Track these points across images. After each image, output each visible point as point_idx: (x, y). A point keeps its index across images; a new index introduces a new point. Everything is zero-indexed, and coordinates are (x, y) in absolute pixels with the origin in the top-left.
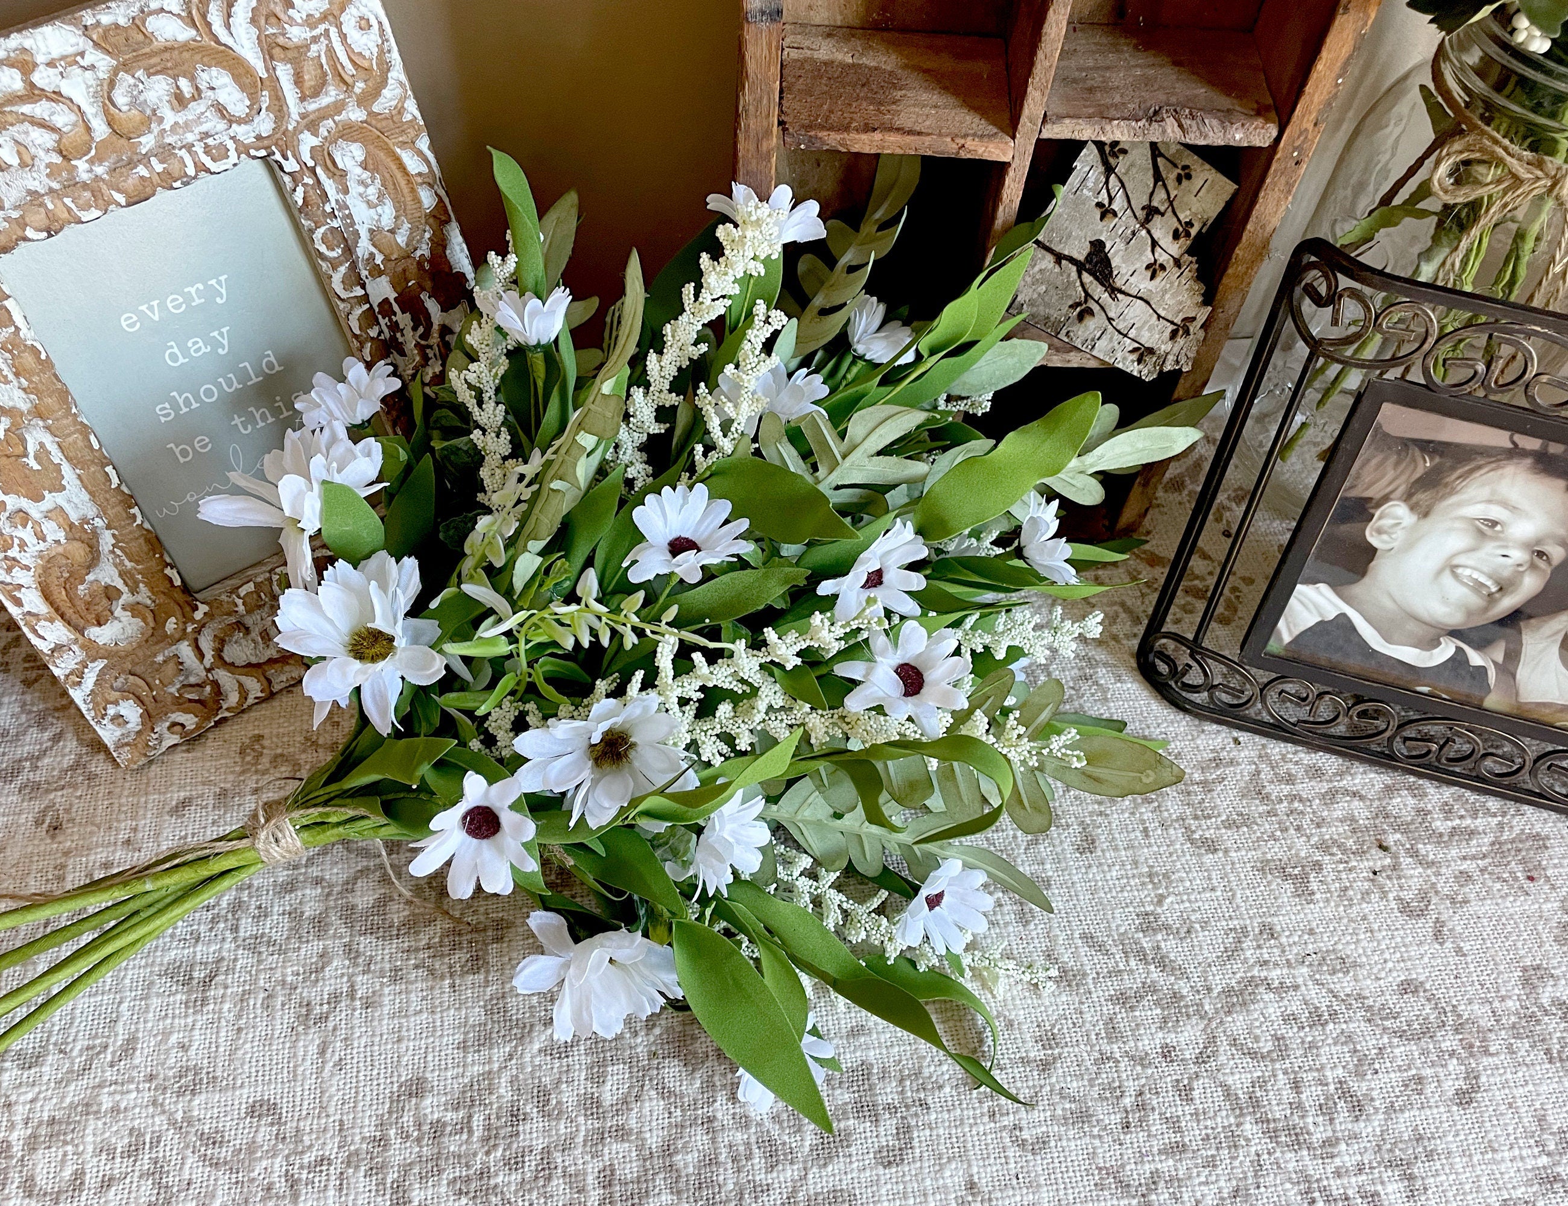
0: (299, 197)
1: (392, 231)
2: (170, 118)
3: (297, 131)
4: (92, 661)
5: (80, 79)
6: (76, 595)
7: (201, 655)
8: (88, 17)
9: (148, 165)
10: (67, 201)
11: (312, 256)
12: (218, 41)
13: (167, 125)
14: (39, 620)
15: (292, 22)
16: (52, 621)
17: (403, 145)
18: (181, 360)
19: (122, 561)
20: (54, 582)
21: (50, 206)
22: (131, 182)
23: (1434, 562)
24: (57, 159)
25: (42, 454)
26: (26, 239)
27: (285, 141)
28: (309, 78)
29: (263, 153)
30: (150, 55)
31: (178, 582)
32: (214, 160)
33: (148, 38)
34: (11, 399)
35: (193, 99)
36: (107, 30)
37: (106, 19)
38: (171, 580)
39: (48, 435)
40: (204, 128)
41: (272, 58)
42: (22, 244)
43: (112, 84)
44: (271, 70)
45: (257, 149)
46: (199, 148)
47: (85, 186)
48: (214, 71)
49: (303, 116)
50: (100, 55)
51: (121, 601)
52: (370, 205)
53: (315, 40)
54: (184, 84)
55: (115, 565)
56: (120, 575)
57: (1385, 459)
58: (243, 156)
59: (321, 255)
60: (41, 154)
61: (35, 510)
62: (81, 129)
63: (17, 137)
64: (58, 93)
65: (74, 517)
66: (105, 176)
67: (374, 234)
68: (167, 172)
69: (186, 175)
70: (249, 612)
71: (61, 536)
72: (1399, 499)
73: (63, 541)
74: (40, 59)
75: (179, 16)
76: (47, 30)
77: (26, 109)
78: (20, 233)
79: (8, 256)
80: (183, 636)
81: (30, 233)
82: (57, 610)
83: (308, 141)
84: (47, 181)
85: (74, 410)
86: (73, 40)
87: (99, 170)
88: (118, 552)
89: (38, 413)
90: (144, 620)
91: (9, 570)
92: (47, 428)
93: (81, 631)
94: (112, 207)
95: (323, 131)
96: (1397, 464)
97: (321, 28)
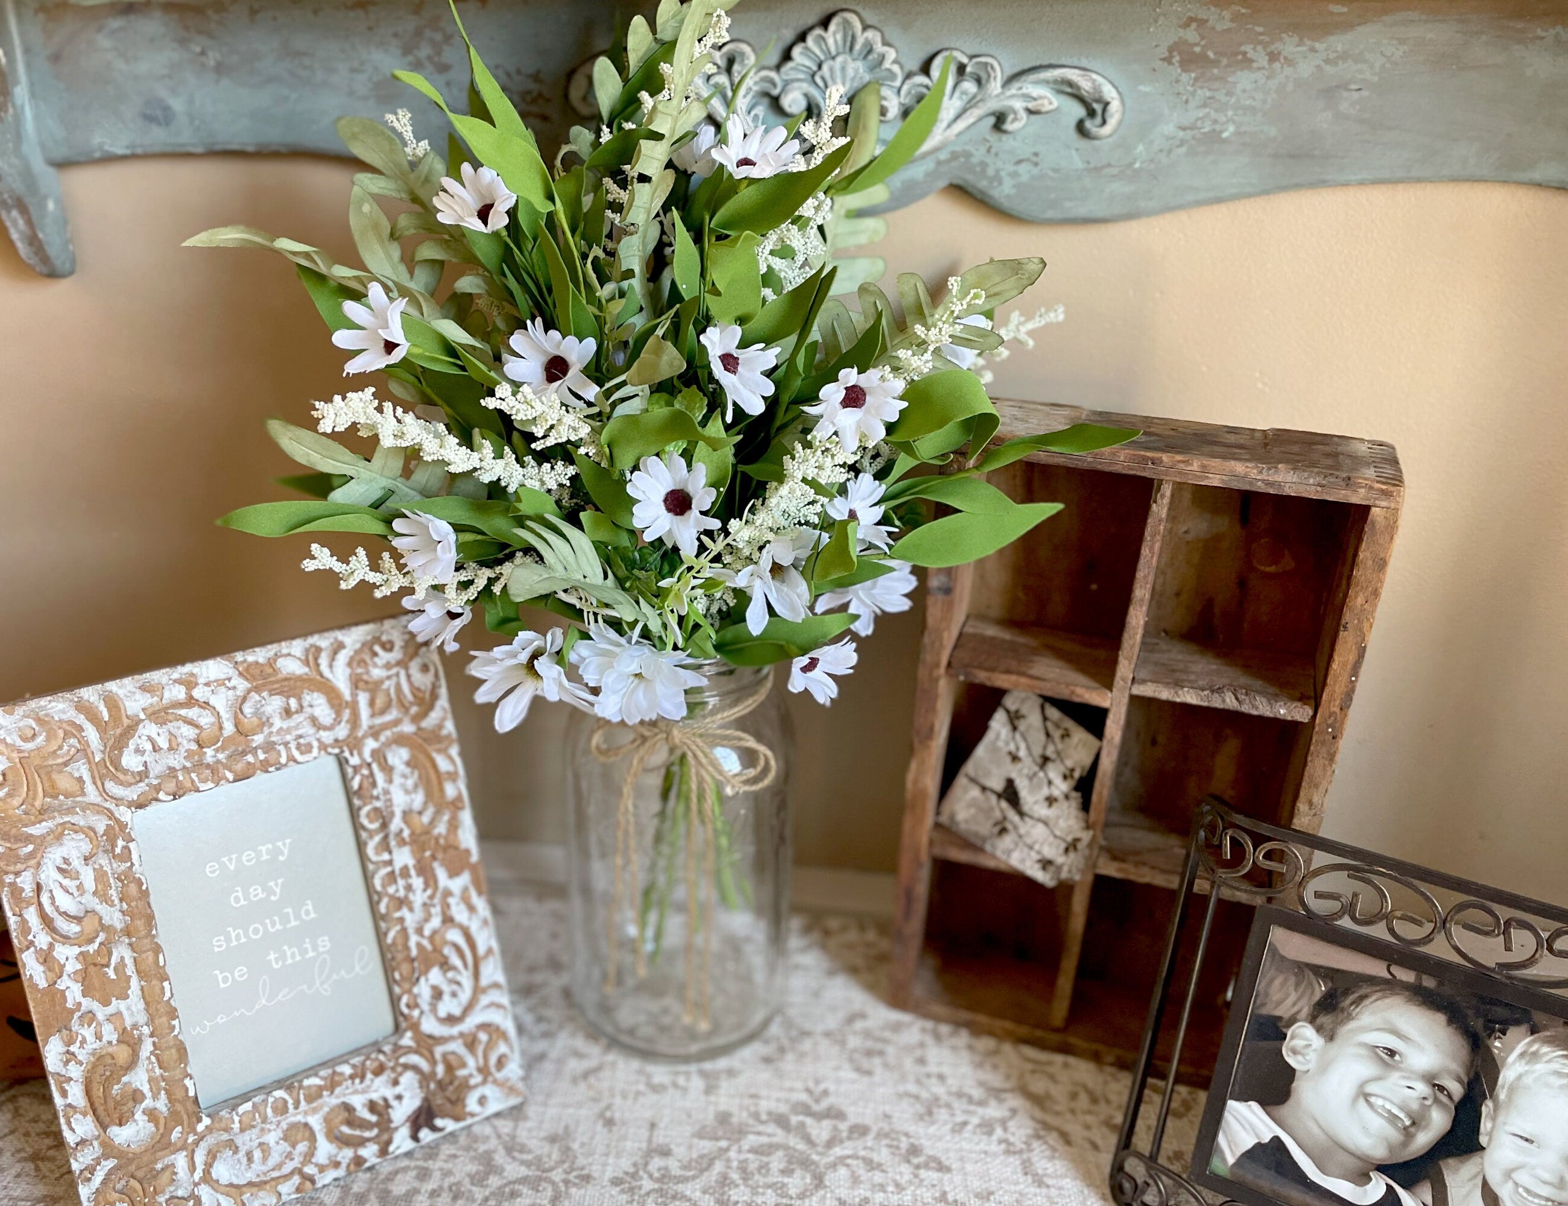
0: (355, 784)
1: (420, 813)
2: (278, 723)
3: (364, 737)
4: (106, 1159)
5: (223, 696)
6: (111, 1094)
7: (192, 1168)
8: (239, 656)
9: (255, 755)
10: (193, 775)
11: (357, 827)
12: (322, 676)
13: (274, 729)
14: (75, 1112)
15: (375, 665)
16: (85, 1115)
17: (439, 751)
18: (242, 902)
19: (153, 1068)
20: (97, 1078)
21: (181, 778)
22: (239, 767)
23: (1348, 1089)
24: (194, 747)
25: (121, 966)
26: (157, 800)
27: (354, 743)
28: (380, 702)
29: (337, 751)
30: (273, 683)
31: (191, 1093)
32: (302, 753)
33: (276, 671)
34: (112, 919)
35: (297, 712)
36: (250, 665)
37: (251, 658)
38: (187, 1090)
39: (129, 951)
40: (300, 732)
41: (357, 688)
42: (154, 802)
43: (244, 699)
44: (354, 695)
45: (333, 747)
46: (293, 746)
47: (208, 766)
48: (315, 695)
49: (371, 727)
50: (241, 680)
51: (143, 1105)
52: (407, 792)
53: (389, 678)
54: (293, 703)
55: (148, 1071)
56: (149, 1081)
57: (1286, 981)
58: (323, 752)
59: (364, 828)
60: (185, 742)
61: (101, 1013)
62: (216, 728)
63: (172, 729)
64: (207, 703)
65: (128, 1023)
66: (224, 761)
67: (406, 814)
68: (266, 760)
69: (279, 763)
70: (242, 1130)
71: (114, 1038)
72: (1305, 1020)
73: (115, 1042)
74: (201, 681)
75: (299, 659)
76: (210, 663)
77: (183, 712)
78: (155, 795)
79: (142, 811)
80: (184, 1147)
81: (162, 796)
82: (92, 1105)
83: (371, 744)
84: (183, 761)
85: (154, 932)
86: (226, 670)
87: (221, 756)
88: (153, 1059)
89: (127, 932)
90: (157, 1126)
91: (66, 1063)
92: (130, 945)
93: (104, 1127)
94: (223, 782)
95: (382, 738)
96: (1297, 985)
97: (394, 671)
